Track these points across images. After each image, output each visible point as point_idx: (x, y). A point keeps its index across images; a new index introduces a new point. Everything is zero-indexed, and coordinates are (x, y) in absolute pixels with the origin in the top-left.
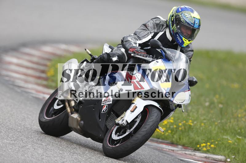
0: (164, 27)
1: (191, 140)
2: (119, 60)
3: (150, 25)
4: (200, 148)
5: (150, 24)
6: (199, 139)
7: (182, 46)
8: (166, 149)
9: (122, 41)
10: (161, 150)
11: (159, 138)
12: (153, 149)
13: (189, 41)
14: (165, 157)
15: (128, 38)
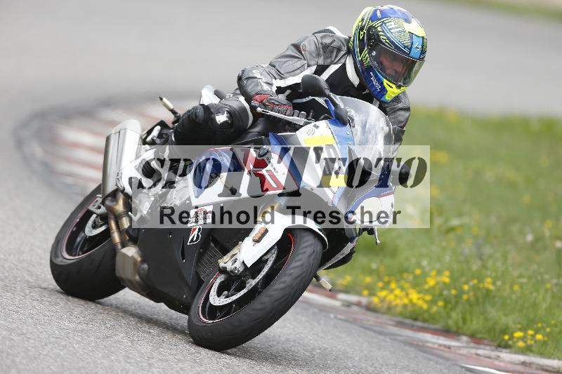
0: (343, 53)
1: (490, 324)
2: (232, 122)
3: (308, 48)
4: (510, 342)
5: (309, 46)
6: (509, 321)
7: (382, 99)
8: (434, 343)
9: (240, 79)
10: (421, 347)
11: (416, 319)
12: (402, 345)
13: (399, 87)
14: (432, 363)
15: (254, 71)
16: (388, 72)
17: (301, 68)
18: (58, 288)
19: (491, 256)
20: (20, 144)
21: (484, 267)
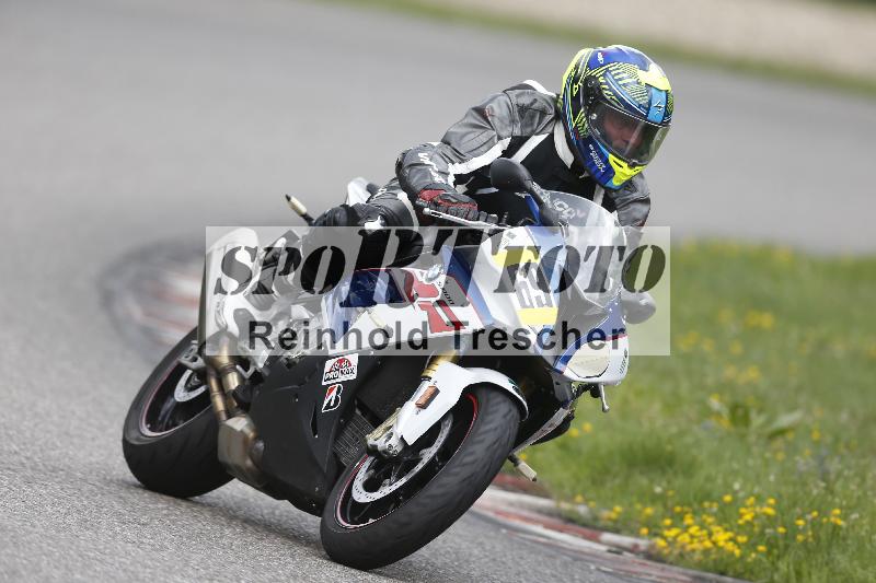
0: (548, 118)
3: (497, 111)
5: (499, 109)
6: (868, 575)
7: (608, 185)
9: (399, 166)
13: (632, 166)
15: (420, 155)
16: (615, 143)
17: (489, 144)
18: (135, 480)
19: (839, 475)
20: (107, 299)
21: (830, 490)
